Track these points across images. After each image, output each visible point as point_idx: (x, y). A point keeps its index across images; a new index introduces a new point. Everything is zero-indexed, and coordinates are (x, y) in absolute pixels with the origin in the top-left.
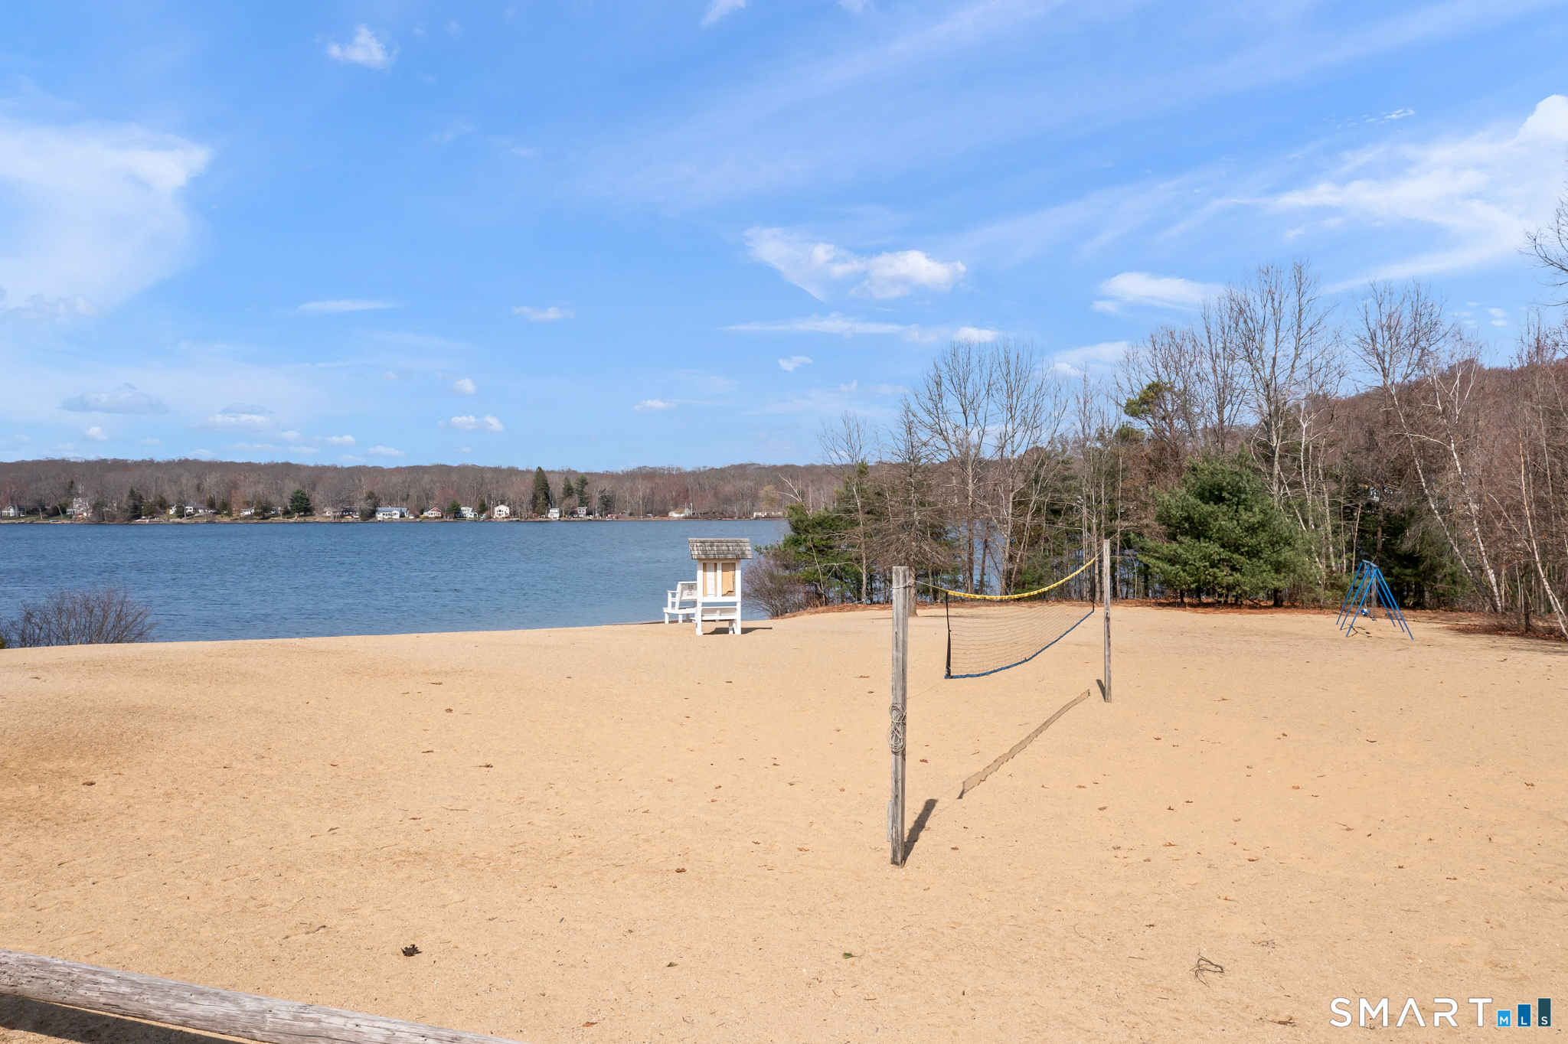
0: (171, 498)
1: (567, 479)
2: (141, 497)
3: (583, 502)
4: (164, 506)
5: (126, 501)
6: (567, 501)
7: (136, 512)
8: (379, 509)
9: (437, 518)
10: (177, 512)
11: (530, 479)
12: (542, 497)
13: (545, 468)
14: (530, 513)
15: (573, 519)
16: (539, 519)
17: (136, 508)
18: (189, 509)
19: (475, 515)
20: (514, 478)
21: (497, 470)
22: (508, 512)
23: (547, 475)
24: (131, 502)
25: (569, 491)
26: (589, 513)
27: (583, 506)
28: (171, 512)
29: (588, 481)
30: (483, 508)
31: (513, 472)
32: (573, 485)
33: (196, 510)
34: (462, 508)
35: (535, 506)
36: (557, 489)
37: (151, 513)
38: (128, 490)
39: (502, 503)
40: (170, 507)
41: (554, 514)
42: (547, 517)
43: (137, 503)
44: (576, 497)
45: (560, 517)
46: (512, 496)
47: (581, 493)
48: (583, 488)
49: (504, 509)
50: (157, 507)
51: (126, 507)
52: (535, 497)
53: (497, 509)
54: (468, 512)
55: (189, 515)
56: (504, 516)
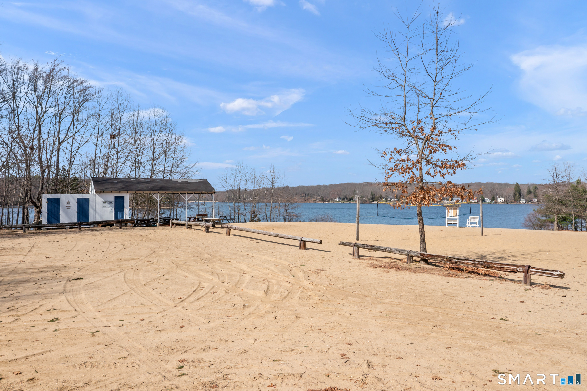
0: (384, 195)
1: (529, 187)
2: (374, 195)
3: (536, 196)
4: (381, 197)
5: (370, 196)
6: (528, 196)
7: (373, 199)
8: (453, 199)
9: (475, 202)
10: (385, 200)
11: (513, 187)
12: (518, 194)
13: (519, 184)
14: (513, 200)
15: (531, 203)
16: (516, 203)
17: (373, 198)
18: (389, 199)
19: (490, 201)
20: (507, 187)
21: (499, 184)
22: (503, 200)
23: (520, 186)
24: (371, 196)
25: (529, 192)
26: (538, 201)
27: (536, 198)
28: (384, 200)
29: (538, 188)
30: (493, 199)
31: (507, 185)
32: (532, 190)
33: (391, 199)
34: (485, 199)
35: (515, 198)
36: (524, 191)
37: (377, 200)
38: (371, 192)
39: (502, 197)
40: (383, 198)
41: (523, 201)
42: (520, 202)
43: (373, 196)
44: (533, 195)
45: (526, 202)
46: (505, 194)
47: (535, 193)
48: (536, 191)
49: (502, 199)
50: (379, 198)
51: (370, 198)
52: (515, 194)
53: (499, 199)
54: (487, 200)
55: (389, 201)
56: (502, 202)
